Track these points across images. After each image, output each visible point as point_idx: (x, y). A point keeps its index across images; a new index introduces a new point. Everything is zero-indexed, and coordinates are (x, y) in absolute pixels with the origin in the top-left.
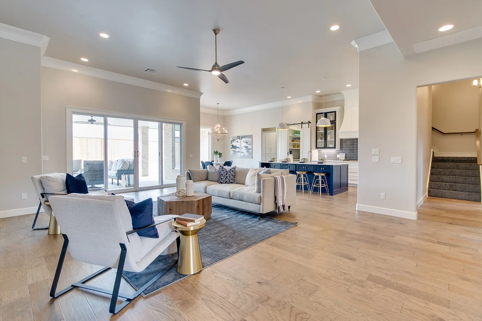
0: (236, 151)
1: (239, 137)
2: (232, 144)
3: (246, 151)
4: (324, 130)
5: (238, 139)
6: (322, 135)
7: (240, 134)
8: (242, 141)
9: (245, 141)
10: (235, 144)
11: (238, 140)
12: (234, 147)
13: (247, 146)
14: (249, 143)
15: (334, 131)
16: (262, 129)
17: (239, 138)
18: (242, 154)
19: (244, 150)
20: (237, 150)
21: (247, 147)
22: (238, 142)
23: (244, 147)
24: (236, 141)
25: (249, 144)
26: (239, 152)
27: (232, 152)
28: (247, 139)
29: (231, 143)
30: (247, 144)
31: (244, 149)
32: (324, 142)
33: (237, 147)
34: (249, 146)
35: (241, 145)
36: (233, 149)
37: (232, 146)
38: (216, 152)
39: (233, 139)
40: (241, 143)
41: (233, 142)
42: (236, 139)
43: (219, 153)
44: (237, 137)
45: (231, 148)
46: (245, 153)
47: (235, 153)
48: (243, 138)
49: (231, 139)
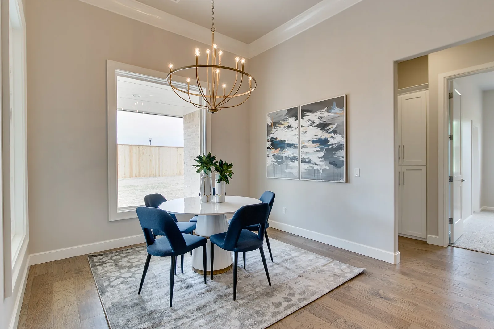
0: (284, 155)
1: (292, 112)
2: (271, 136)
3: (322, 154)
5: (292, 119)
7: (299, 103)
8: (304, 121)
9: (318, 122)
10: (279, 134)
11: (292, 121)
12: (276, 144)
13: (324, 138)
14: (333, 127)
17: (295, 116)
18: (305, 166)
19: (313, 153)
20: (288, 153)
21: (323, 142)
22: (289, 127)
23: (314, 142)
24: (283, 126)
25: (334, 132)
26: (293, 159)
27: (270, 160)
28: (326, 114)
29: (269, 133)
30: (324, 130)
31: (314, 147)
33: (287, 142)
34: (332, 137)
35: (302, 135)
36: (273, 150)
37: (271, 141)
38: (205, 159)
39: (274, 121)
40: (302, 128)
41: (274, 128)
42: (284, 120)
43: (218, 164)
44: (287, 114)
45: (268, 148)
46: (316, 164)
47: (279, 163)
48: (308, 114)
49: (269, 121)
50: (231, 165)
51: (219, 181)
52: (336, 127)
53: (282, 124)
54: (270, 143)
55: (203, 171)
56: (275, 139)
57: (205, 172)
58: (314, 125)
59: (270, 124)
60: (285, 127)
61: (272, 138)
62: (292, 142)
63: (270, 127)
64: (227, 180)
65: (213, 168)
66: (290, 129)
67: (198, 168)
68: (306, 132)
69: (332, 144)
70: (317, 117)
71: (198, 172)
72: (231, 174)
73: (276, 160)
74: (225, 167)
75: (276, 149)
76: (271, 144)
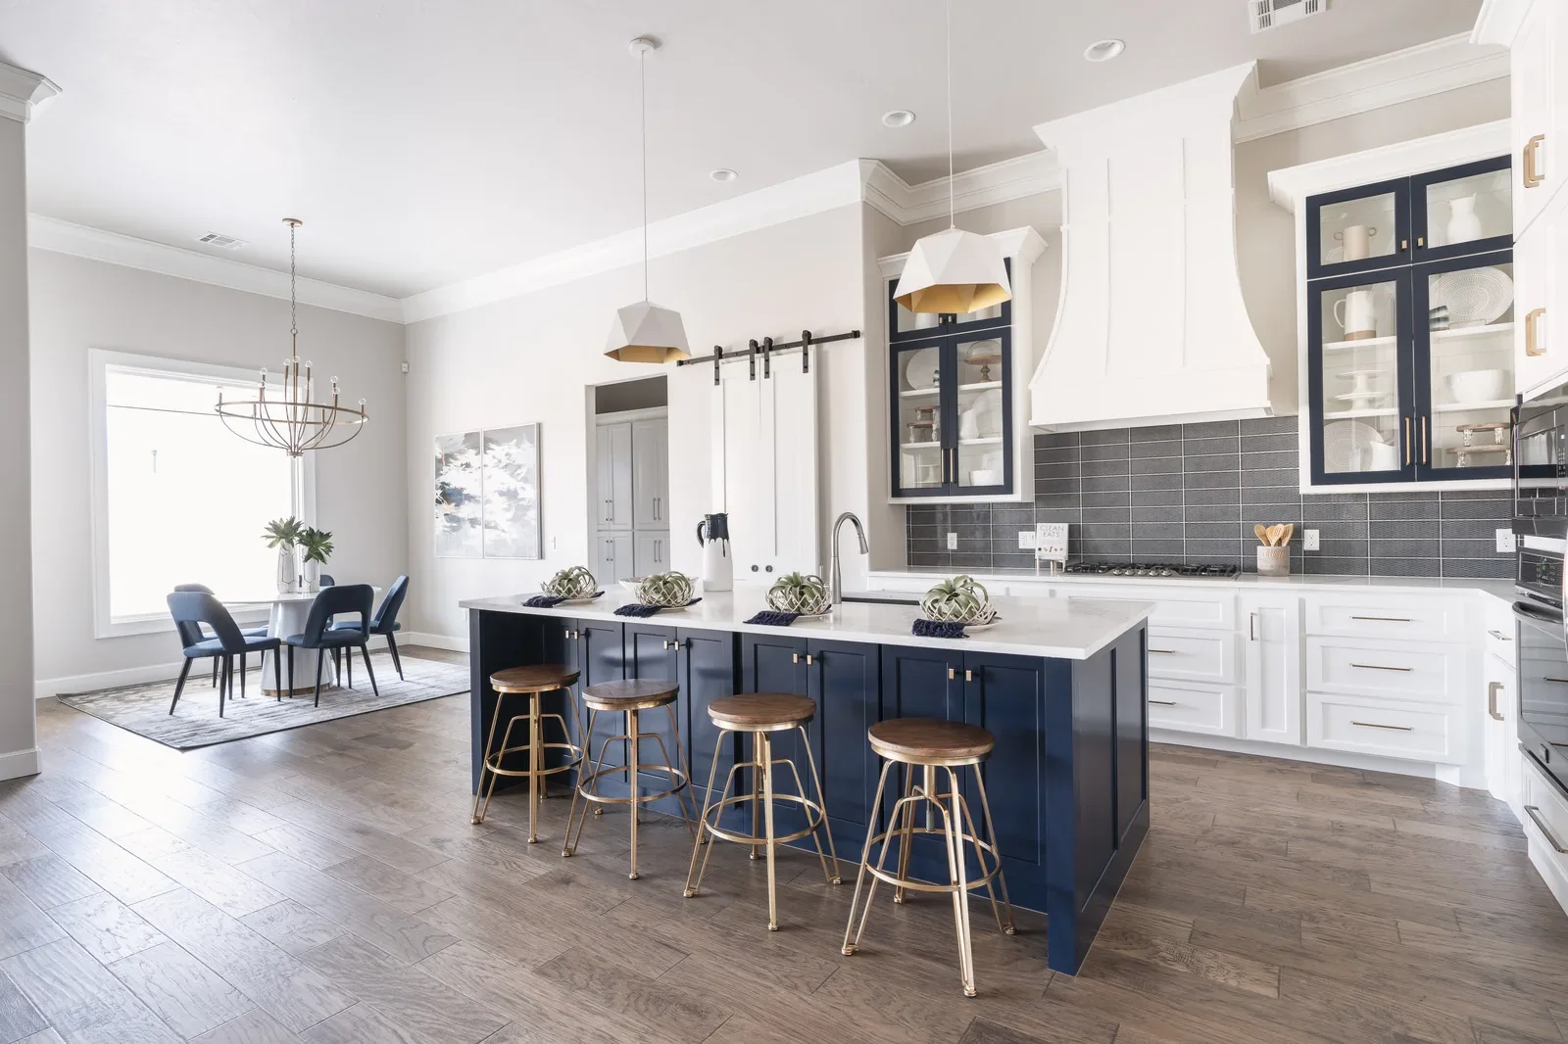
0: (460, 515)
1: (471, 440)
2: (442, 479)
3: (510, 515)
4: (941, 380)
5: (472, 452)
6: (928, 412)
7: (481, 425)
8: (488, 458)
9: (505, 461)
10: (454, 477)
11: (470, 456)
12: (448, 495)
13: (512, 488)
14: (523, 471)
15: (999, 383)
16: (588, 387)
17: (476, 447)
18: (490, 535)
19: (498, 511)
20: (466, 511)
21: (511, 495)
22: (468, 465)
23: (502, 494)
24: (458, 463)
25: (525, 480)
26: (473, 522)
27: (441, 524)
28: (514, 451)
29: (438, 474)
30: (512, 475)
31: (501, 502)
32: (940, 456)
33: (465, 492)
34: (523, 488)
35: (485, 481)
36: (445, 505)
37: (442, 488)
38: (283, 526)
39: (448, 451)
40: (486, 470)
41: (446, 465)
42: (461, 452)
43: (304, 534)
44: (464, 442)
45: (438, 501)
46: (503, 531)
47: (454, 529)
48: (492, 446)
49: (438, 452)
50: (328, 536)
51: (307, 559)
52: (527, 473)
53: (456, 459)
54: (440, 492)
55: (279, 545)
56: (447, 484)
57: (283, 547)
58: (501, 465)
59: (440, 456)
60: (462, 465)
61: (443, 483)
62: (472, 494)
63: (439, 461)
64: (321, 557)
65: (296, 539)
66: (468, 470)
67: (270, 541)
68: (490, 477)
69: (523, 499)
70: (504, 452)
71: (271, 546)
72: (329, 548)
73: (449, 524)
74: (317, 538)
75: (449, 503)
76: (443, 494)
